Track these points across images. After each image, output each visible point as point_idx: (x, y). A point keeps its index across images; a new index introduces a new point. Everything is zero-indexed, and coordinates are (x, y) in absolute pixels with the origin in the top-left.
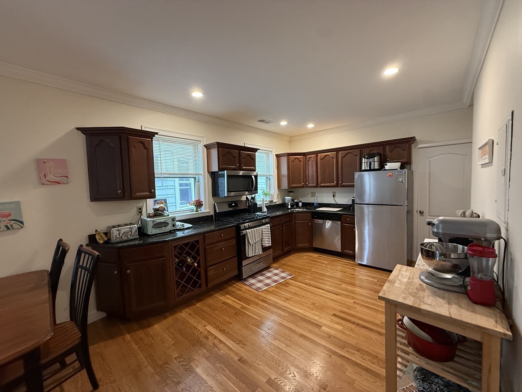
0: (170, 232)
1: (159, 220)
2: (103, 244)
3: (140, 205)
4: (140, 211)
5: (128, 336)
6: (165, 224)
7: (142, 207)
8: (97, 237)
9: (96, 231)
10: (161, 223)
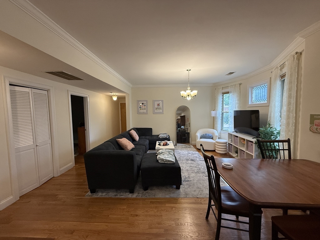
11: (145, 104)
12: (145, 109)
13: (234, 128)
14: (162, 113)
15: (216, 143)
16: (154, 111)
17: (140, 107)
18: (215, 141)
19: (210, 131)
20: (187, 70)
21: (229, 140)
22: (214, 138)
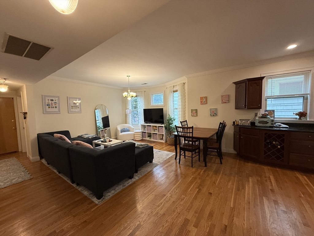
0: (270, 127)
1: (265, 120)
2: (236, 125)
3: (256, 112)
4: (256, 115)
5: (238, 161)
6: (267, 123)
7: (258, 113)
8: (235, 123)
9: (236, 120)
10: (265, 122)
11: (56, 100)
12: (56, 107)
13: (144, 121)
14: (80, 112)
15: (135, 133)
16: (70, 110)
17: (47, 105)
18: (133, 133)
19: (126, 126)
20: (127, 76)
21: (142, 130)
22: (130, 130)
